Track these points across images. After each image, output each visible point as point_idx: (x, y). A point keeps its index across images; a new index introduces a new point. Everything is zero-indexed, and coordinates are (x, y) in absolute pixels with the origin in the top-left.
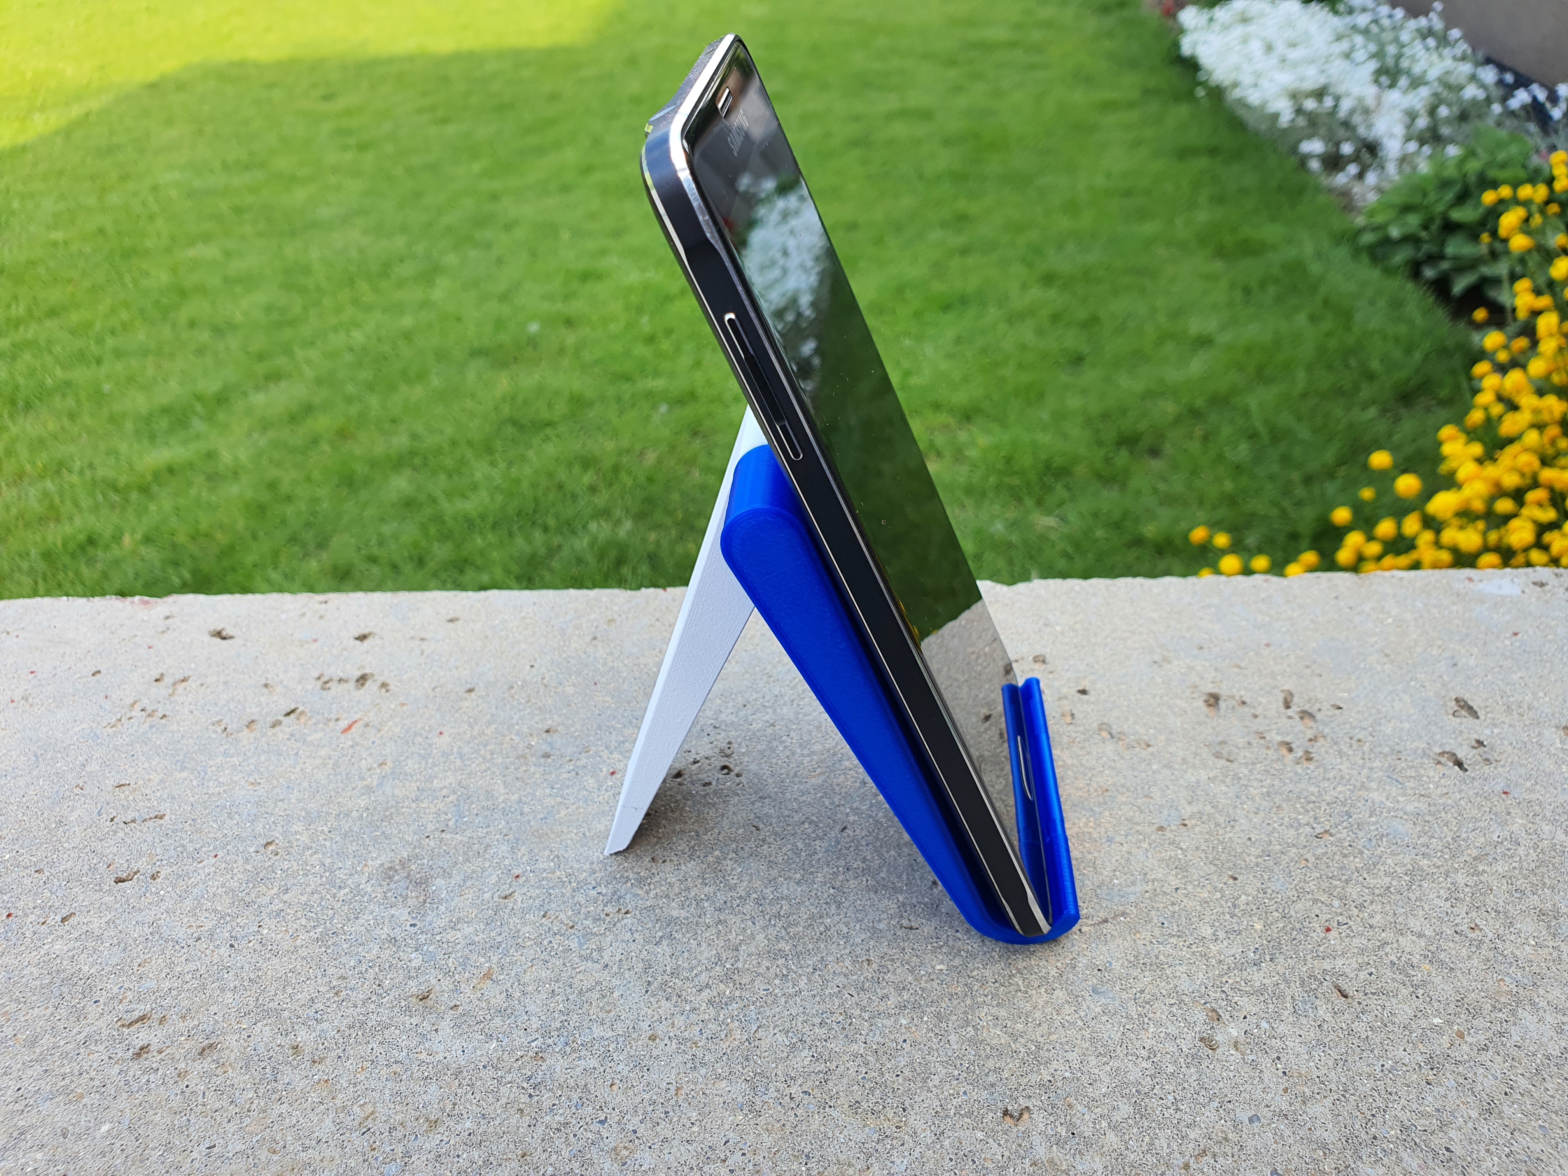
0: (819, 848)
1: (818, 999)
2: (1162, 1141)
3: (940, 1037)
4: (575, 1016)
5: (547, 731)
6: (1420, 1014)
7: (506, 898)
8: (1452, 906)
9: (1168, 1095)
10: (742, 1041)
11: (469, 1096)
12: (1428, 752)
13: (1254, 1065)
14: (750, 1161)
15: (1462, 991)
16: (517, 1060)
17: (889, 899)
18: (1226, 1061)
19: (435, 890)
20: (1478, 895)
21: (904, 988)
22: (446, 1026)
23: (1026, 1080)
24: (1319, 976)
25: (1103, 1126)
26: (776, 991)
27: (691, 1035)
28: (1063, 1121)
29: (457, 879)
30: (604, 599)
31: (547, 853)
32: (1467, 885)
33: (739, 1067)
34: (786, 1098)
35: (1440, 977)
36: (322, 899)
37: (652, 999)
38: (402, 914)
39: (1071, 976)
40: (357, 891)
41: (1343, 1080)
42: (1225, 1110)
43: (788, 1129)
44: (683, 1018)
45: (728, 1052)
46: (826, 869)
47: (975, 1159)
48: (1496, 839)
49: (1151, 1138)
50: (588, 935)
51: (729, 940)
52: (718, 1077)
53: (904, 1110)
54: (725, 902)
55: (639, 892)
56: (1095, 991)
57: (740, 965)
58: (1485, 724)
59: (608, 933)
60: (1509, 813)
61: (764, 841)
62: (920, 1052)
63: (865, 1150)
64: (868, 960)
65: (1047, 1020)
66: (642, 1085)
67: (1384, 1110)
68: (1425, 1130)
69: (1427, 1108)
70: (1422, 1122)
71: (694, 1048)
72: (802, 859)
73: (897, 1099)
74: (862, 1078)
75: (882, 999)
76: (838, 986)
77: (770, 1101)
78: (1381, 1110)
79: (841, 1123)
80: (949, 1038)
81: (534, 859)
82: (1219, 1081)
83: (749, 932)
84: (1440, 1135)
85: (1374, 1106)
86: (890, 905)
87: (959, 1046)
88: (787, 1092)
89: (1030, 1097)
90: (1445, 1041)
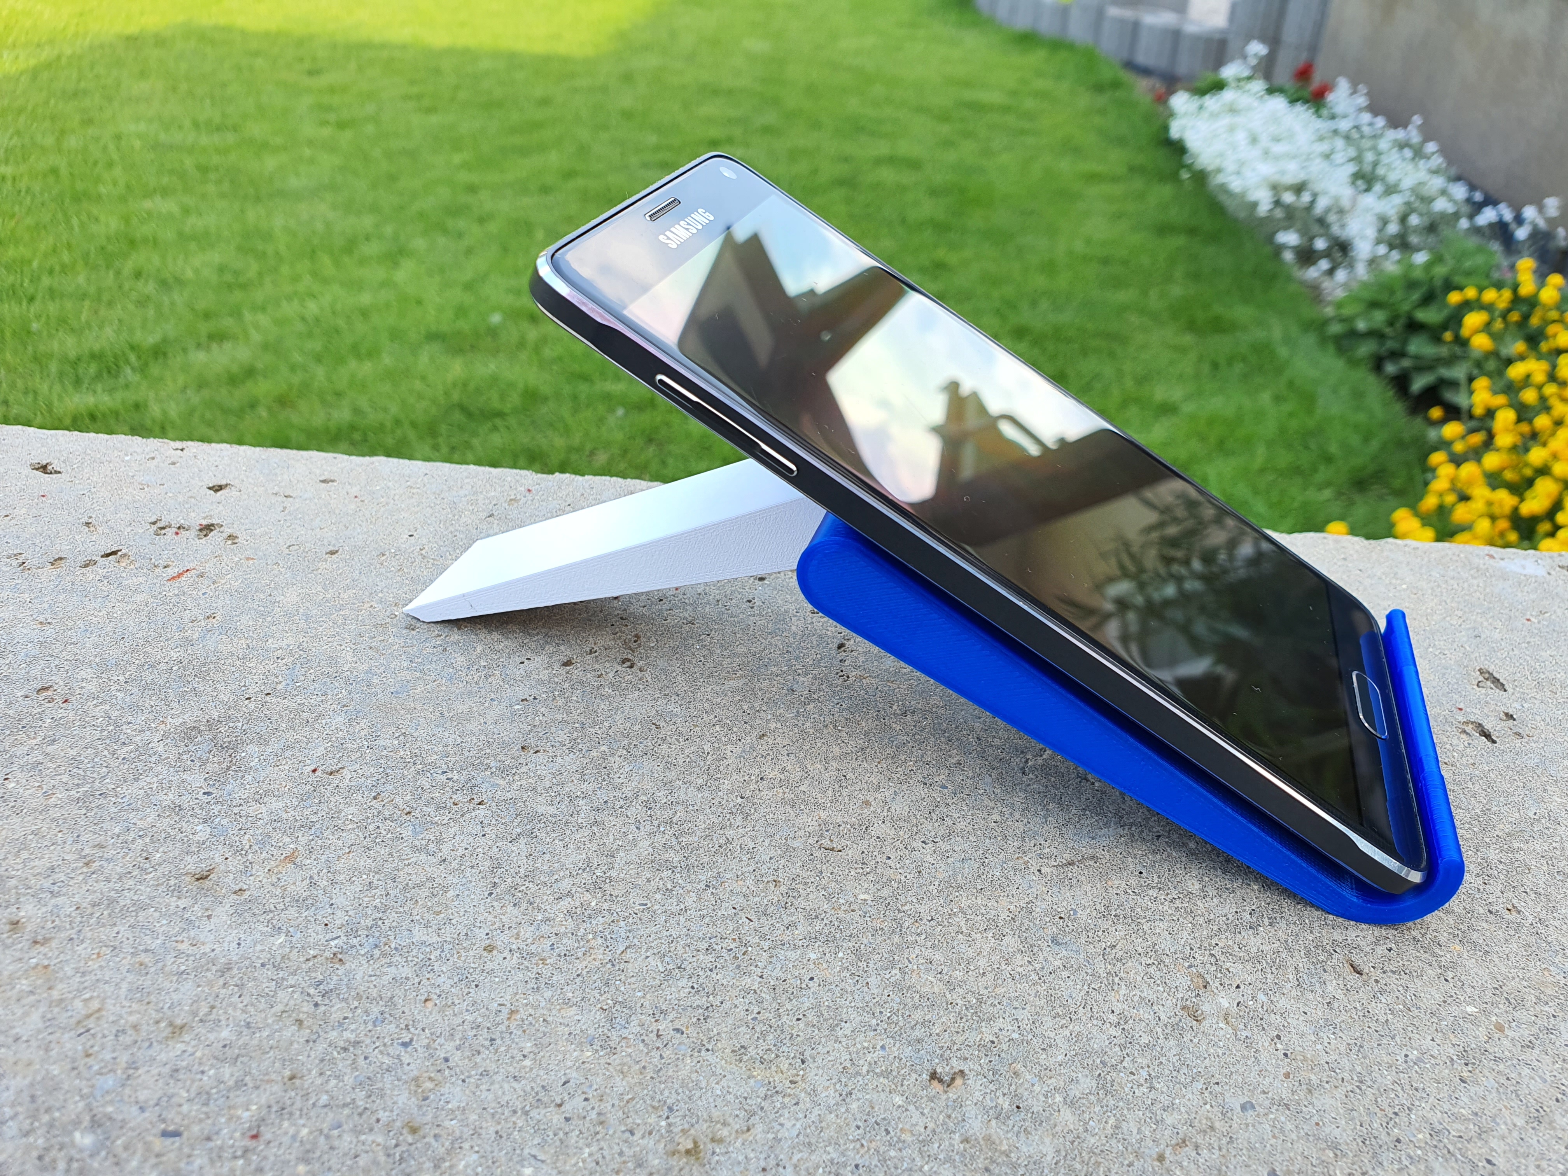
0: (729, 753)
1: (707, 920)
2: (1132, 1124)
3: (857, 978)
4: (394, 914)
6: (1449, 1000)
7: (331, 774)
8: (1485, 884)
9: (1141, 1070)
10: (604, 962)
11: (236, 999)
13: (1249, 1043)
14: (593, 1108)
15: (1500, 978)
16: (308, 960)
17: (808, 815)
18: (1214, 1035)
19: (244, 757)
21: (817, 917)
22: (222, 914)
23: (962, 1038)
24: (1328, 947)
25: (1057, 1100)
26: (656, 907)
27: (540, 950)
28: (1006, 1091)
29: (275, 746)
30: (508, 479)
31: (392, 729)
32: (1501, 862)
33: (596, 993)
34: (651, 1035)
35: (1473, 960)
36: (96, 755)
37: (495, 904)
38: (196, 780)
39: (1026, 921)
40: (144, 750)
41: (1359, 1069)
42: (1211, 1093)
43: (650, 1073)
44: (532, 928)
45: (584, 973)
46: (735, 776)
47: (890, 1129)
48: (1531, 815)
49: (1117, 1120)
50: (427, 823)
51: (604, 844)
52: (567, 1003)
53: (803, 1062)
54: (606, 802)
55: (502, 782)
56: (1054, 940)
57: (613, 874)
58: (1513, 697)
59: (452, 824)
60: (1545, 791)
61: (664, 740)
62: (829, 994)
63: (746, 1107)
64: (774, 881)
65: (993, 969)
66: (466, 1003)
67: (1408, 1108)
68: (1461, 1137)
69: (1462, 1110)
70: (1456, 1126)
71: (541, 966)
72: (708, 763)
73: (795, 1048)
74: (752, 1019)
75: (788, 928)
76: (734, 908)
77: (630, 1037)
78: (1406, 1108)
79: (719, 1071)
80: (868, 980)
81: (374, 734)
82: (1205, 1058)
83: (630, 837)
84: (1479, 1144)
85: (1397, 1102)
86: (810, 822)
87: (880, 990)
88: (654, 1028)
89: (966, 1058)
90: (1481, 1032)
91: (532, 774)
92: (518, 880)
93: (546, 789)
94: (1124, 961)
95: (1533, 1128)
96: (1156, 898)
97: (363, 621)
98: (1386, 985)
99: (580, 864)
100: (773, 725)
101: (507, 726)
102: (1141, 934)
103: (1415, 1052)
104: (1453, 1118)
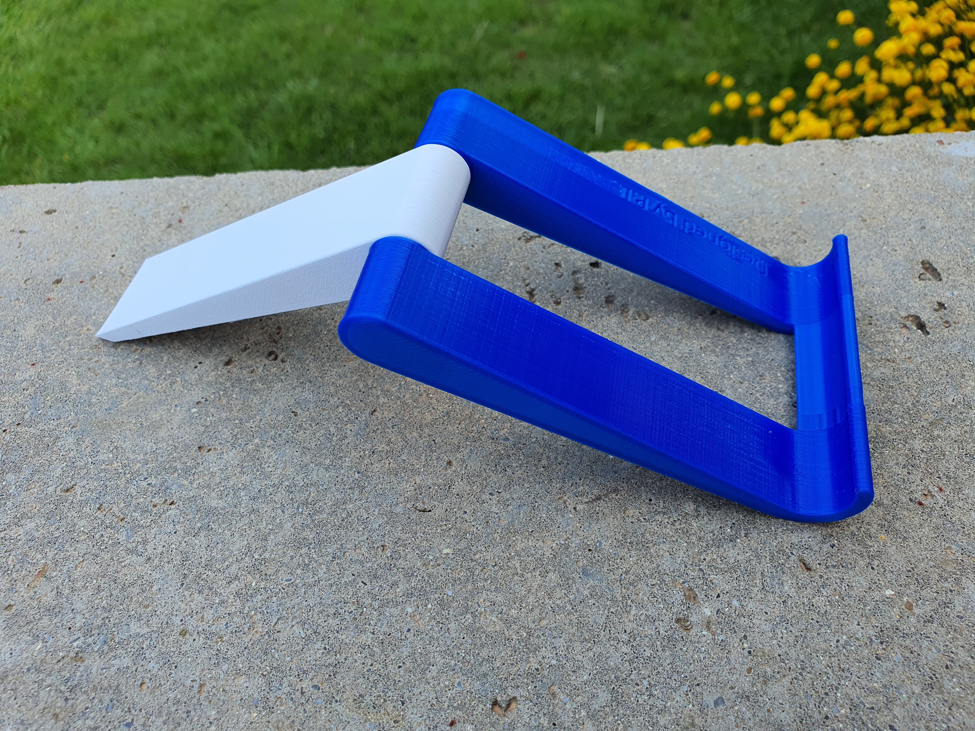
0: (349, 432)
3: (441, 625)
4: (116, 612)
6: (874, 586)
7: (67, 491)
8: (909, 473)
9: (643, 681)
10: (263, 634)
11: (12, 701)
12: (896, 316)
13: (723, 645)
15: (913, 561)
16: (59, 661)
17: (407, 482)
18: (698, 642)
20: (932, 460)
23: (515, 669)
24: (787, 550)
25: (582, 715)
26: (298, 581)
27: (218, 629)
28: (546, 712)
29: (26, 472)
30: (182, 186)
31: (107, 444)
32: (923, 451)
33: (258, 662)
34: (297, 693)
35: (895, 547)
37: (186, 593)
39: (564, 557)
41: (802, 657)
42: (693, 693)
43: (296, 726)
44: (212, 612)
45: (250, 646)
46: (353, 453)
48: (950, 402)
50: (136, 527)
51: (259, 529)
52: (239, 673)
53: (403, 703)
54: (259, 491)
55: (186, 482)
56: (585, 572)
57: (267, 555)
58: (946, 286)
60: (963, 376)
61: (300, 426)
62: (421, 642)
64: (382, 546)
65: (539, 605)
66: (169, 683)
67: (836, 687)
68: (873, 708)
69: (875, 684)
70: (870, 699)
71: (220, 643)
72: (333, 444)
73: (397, 692)
74: (367, 671)
75: (392, 587)
76: (353, 575)
77: (283, 696)
78: (834, 688)
79: (345, 718)
80: (449, 626)
81: (96, 450)
82: (691, 664)
83: (278, 521)
84: (885, 714)
85: (828, 684)
86: (408, 488)
87: (457, 634)
88: (299, 687)
89: (518, 687)
90: (895, 613)
91: (206, 472)
92: (201, 570)
93: (217, 484)
94: (635, 584)
95: (927, 694)
96: (661, 522)
97: (83, 345)
98: (827, 579)
99: (243, 550)
100: (382, 400)
101: (188, 429)
102: (649, 558)
103: (844, 637)
104: (868, 692)
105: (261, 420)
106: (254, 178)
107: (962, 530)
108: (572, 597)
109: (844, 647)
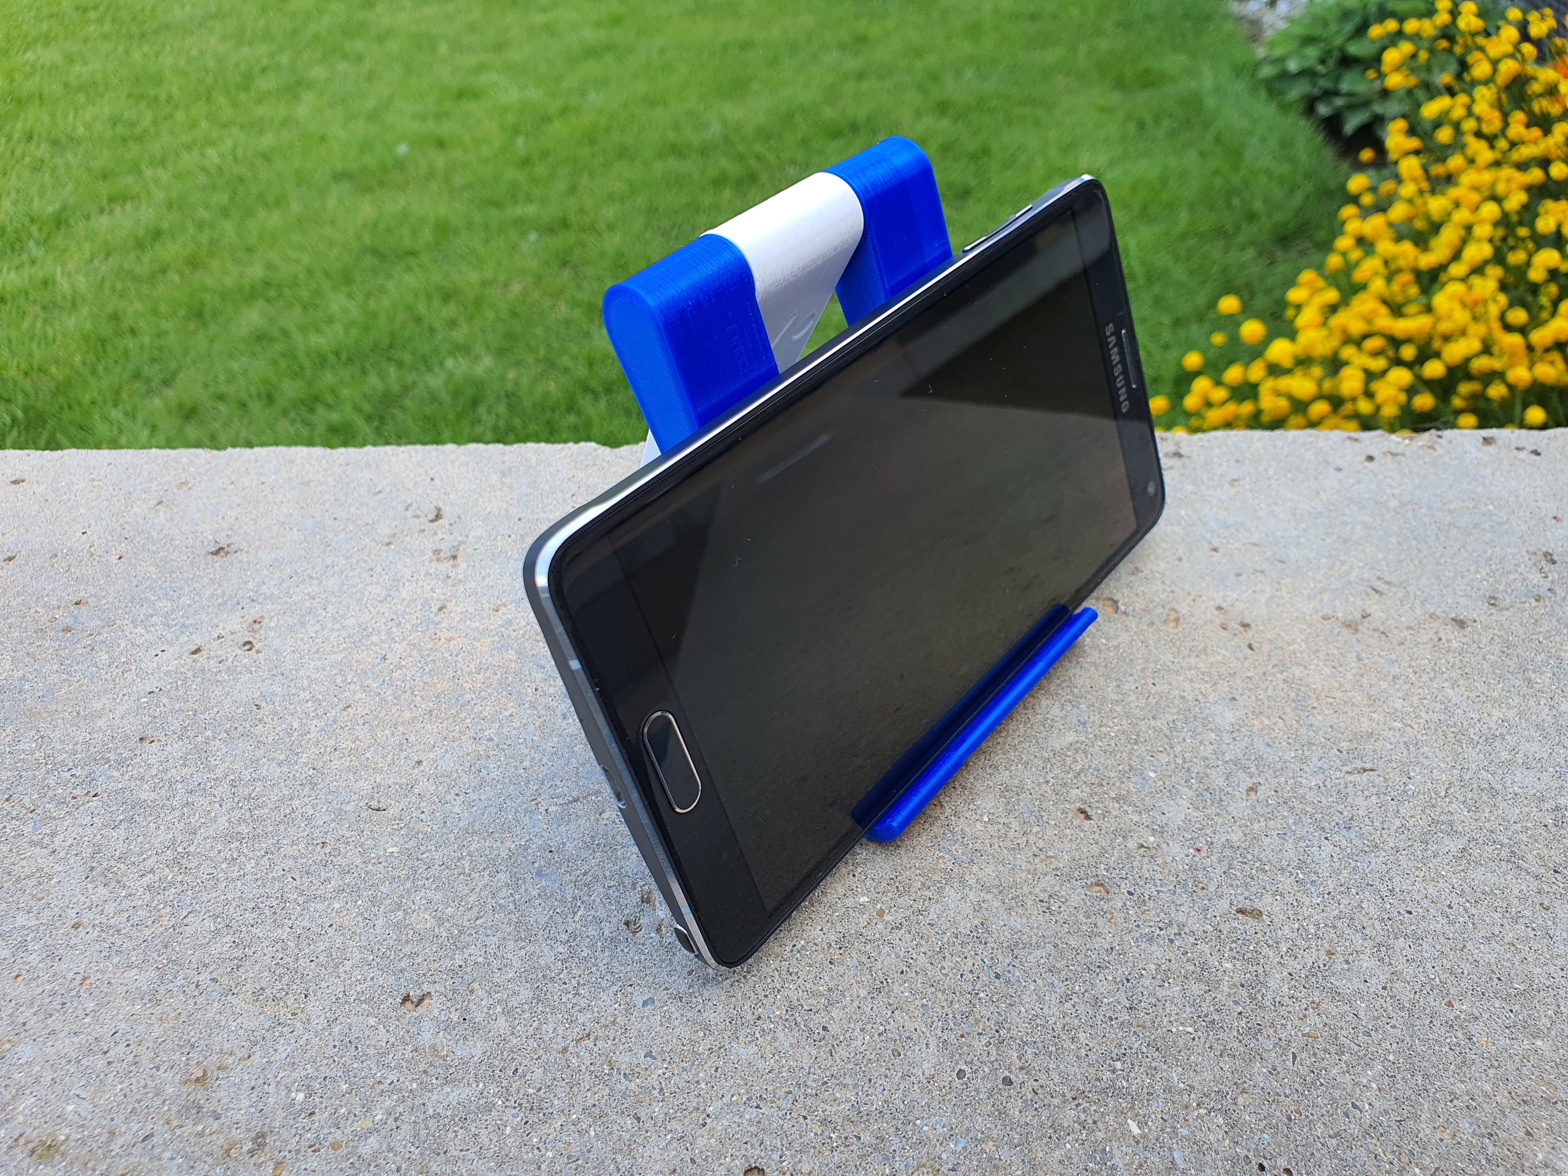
0: (313, 728)
1: (259, 883)
2: (550, 1025)
3: (367, 921)
5: (77, 604)
6: (851, 894)
9: (573, 980)
10: (168, 927)
13: (669, 948)
14: (132, 1052)
15: (899, 870)
18: (643, 945)
23: (437, 965)
25: (497, 1011)
26: (220, 875)
27: (117, 922)
28: (459, 1007)
31: (34, 732)
33: (155, 955)
34: (191, 986)
35: (885, 857)
37: (89, 886)
42: (623, 993)
43: (183, 1018)
44: (115, 905)
45: (150, 938)
46: (313, 749)
47: (359, 1046)
49: (540, 1024)
50: (46, 819)
51: (190, 823)
52: (130, 966)
53: (306, 996)
54: (199, 784)
55: (115, 773)
56: (539, 873)
57: (192, 849)
59: (67, 817)
62: (342, 937)
63: (252, 1038)
64: (323, 843)
65: (480, 904)
66: (48, 975)
67: (778, 990)
68: (811, 1010)
69: (821, 988)
70: (811, 1001)
71: (116, 936)
72: (293, 739)
73: (303, 985)
74: (275, 964)
75: (323, 883)
76: (283, 871)
77: (174, 989)
79: (238, 1010)
80: (376, 922)
81: (17, 739)
82: (628, 964)
83: (213, 815)
84: (823, 1015)
85: (770, 986)
86: (365, 786)
87: (383, 930)
88: (195, 979)
89: (435, 982)
90: (863, 919)
91: (143, 764)
92: (113, 863)
93: (152, 777)
94: (590, 886)
95: (872, 998)
97: (26, 628)
99: (166, 843)
100: (358, 696)
101: (132, 720)
102: (613, 860)
103: (802, 942)
104: (810, 995)
105: (218, 712)
106: (272, 454)
107: (961, 840)
108: (517, 897)
109: (799, 952)
